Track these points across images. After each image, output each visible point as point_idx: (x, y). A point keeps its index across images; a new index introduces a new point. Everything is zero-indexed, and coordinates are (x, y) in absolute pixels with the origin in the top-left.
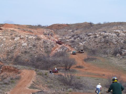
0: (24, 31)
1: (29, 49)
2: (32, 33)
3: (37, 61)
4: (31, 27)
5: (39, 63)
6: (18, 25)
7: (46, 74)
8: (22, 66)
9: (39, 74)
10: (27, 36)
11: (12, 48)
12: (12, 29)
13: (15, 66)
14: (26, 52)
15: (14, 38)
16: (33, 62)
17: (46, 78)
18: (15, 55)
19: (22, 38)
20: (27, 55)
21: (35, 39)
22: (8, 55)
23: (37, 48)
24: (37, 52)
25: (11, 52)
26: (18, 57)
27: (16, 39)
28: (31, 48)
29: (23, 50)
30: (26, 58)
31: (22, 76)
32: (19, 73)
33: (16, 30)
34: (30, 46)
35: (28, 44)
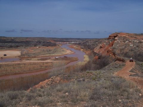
0: (132, 37)
1: (134, 48)
2: (137, 38)
3: (138, 56)
4: (136, 35)
5: (139, 58)
6: (128, 34)
7: (142, 65)
8: (128, 58)
9: (137, 64)
10: (133, 40)
11: (123, 47)
12: (124, 36)
13: (124, 58)
14: (132, 50)
15: (125, 42)
16: (136, 57)
17: (141, 67)
18: (125, 51)
19: (130, 42)
20: (132, 52)
21: (138, 43)
22: (121, 51)
23: (139, 48)
24: (139, 51)
25: (123, 49)
26: (127, 53)
27: (126, 42)
28: (135, 48)
29: (130, 49)
30: (132, 53)
31: (126, 64)
32: (125, 62)
33: (126, 36)
34: (135, 47)
35: (134, 46)
